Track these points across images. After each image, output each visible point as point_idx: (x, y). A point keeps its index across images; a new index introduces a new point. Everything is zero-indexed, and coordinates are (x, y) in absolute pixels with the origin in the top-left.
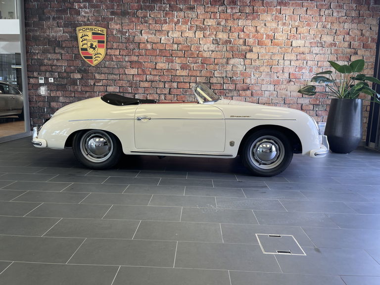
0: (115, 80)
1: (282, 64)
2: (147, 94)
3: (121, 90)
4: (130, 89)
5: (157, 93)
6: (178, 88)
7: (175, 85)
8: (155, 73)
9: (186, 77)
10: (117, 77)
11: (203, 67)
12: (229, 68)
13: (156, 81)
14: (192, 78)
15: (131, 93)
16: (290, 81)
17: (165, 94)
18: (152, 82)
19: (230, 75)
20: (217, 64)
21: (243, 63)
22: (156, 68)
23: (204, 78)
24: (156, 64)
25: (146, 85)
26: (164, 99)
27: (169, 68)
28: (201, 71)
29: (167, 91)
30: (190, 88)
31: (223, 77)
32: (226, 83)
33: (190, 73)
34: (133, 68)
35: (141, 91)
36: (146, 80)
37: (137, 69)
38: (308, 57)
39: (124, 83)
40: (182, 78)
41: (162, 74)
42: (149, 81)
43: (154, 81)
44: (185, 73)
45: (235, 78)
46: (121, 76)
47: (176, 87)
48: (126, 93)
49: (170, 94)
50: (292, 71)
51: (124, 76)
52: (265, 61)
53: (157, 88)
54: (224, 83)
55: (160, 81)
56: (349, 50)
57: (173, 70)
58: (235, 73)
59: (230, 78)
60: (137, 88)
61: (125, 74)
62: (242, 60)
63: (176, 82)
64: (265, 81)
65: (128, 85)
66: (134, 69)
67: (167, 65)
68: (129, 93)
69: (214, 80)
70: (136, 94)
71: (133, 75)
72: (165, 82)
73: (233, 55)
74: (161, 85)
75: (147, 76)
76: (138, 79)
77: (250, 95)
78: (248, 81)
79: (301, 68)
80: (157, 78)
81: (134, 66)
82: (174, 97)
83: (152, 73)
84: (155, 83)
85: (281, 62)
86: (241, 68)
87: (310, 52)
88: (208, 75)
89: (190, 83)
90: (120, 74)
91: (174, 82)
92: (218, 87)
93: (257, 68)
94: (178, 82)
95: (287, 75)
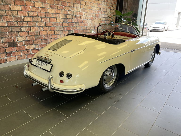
0: (2, 16)
1: (93, 9)
2: (31, 27)
3: (9, 25)
4: (16, 23)
5: (37, 26)
6: (50, 22)
7: (48, 19)
8: (34, 10)
9: (54, 14)
10: (4, 12)
11: (63, 8)
12: (75, 9)
13: (36, 17)
14: (58, 15)
15: (18, 26)
16: (96, 18)
17: (43, 26)
18: (33, 17)
19: (75, 14)
20: (69, 6)
21: (80, 7)
22: (34, 6)
23: (64, 15)
24: (34, 3)
25: (29, 19)
26: (42, 30)
27: (44, 7)
28: (62, 10)
29: (43, 24)
30: (57, 22)
31: (72, 15)
32: (74, 19)
33: (56, 12)
34: (16, 5)
35: (25, 24)
36: (28, 16)
37: (20, 6)
38: (101, 6)
39: (10, 18)
40: (52, 14)
41: (39, 11)
42: (31, 17)
43: (34, 17)
44: (53, 11)
45: (77, 16)
46: (7, 11)
47: (49, 21)
48: (13, 27)
49: (46, 26)
50: (96, 13)
51: (10, 12)
52: (88, 7)
53: (37, 22)
54: (73, 18)
55: (38, 17)
56: (111, 4)
57: (46, 8)
58: (77, 13)
59: (75, 15)
60: (22, 22)
61: (11, 10)
62: (79, 5)
63: (49, 17)
64: (88, 17)
65: (14, 19)
66: (18, 6)
67: (42, 4)
68: (16, 27)
69: (68, 17)
70: (21, 27)
71: (18, 11)
72: (42, 17)
73: (76, 1)
74: (40, 20)
75: (29, 12)
76: (22, 14)
77: (83, 25)
78: (82, 18)
79: (99, 12)
80: (36, 14)
81: (17, 3)
82: (48, 28)
83: (32, 10)
84: (35, 18)
85: (93, 7)
86: (79, 10)
87: (101, 4)
88: (65, 13)
89: (57, 18)
90: (6, 10)
91: (47, 17)
92: (70, 21)
93: (85, 10)
94: (50, 18)
95: (95, 14)
